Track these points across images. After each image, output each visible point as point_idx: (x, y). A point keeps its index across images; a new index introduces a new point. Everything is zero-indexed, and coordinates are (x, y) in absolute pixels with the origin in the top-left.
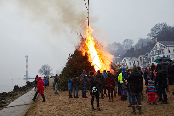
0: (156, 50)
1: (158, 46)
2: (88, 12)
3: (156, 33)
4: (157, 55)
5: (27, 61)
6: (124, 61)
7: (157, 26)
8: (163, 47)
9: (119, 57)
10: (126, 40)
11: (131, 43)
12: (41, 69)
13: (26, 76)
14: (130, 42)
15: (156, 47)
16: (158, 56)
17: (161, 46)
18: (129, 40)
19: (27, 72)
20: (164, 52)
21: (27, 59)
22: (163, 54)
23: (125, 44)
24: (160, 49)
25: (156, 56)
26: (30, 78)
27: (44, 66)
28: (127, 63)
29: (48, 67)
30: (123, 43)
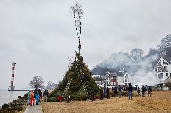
0: (159, 67)
1: (162, 62)
2: (80, 42)
3: (167, 44)
4: (160, 71)
5: (13, 69)
6: (126, 77)
7: (168, 37)
8: (166, 64)
9: (123, 70)
10: (134, 49)
11: (141, 54)
12: (32, 81)
13: (11, 87)
14: (139, 53)
15: (160, 63)
16: (160, 73)
17: (164, 63)
18: (138, 49)
19: (12, 82)
20: (167, 69)
21: (14, 67)
22: (166, 71)
23: (134, 55)
24: (163, 66)
25: (159, 73)
26: (16, 90)
27: (35, 78)
28: (129, 79)
29: (41, 79)
30: (131, 52)
